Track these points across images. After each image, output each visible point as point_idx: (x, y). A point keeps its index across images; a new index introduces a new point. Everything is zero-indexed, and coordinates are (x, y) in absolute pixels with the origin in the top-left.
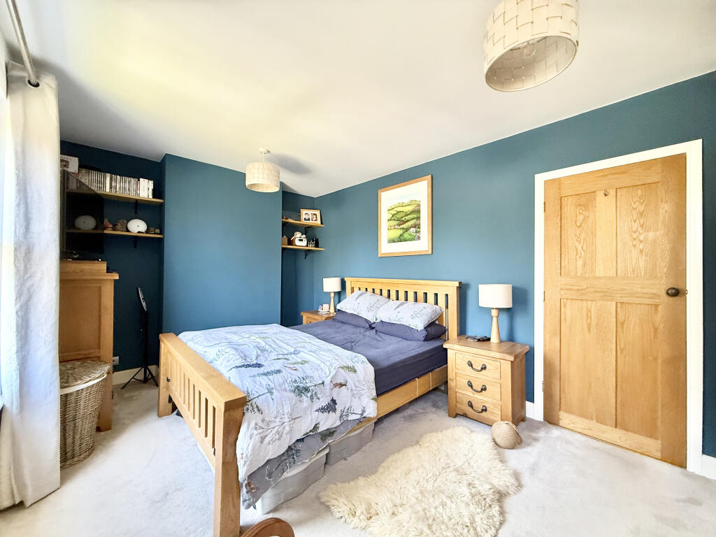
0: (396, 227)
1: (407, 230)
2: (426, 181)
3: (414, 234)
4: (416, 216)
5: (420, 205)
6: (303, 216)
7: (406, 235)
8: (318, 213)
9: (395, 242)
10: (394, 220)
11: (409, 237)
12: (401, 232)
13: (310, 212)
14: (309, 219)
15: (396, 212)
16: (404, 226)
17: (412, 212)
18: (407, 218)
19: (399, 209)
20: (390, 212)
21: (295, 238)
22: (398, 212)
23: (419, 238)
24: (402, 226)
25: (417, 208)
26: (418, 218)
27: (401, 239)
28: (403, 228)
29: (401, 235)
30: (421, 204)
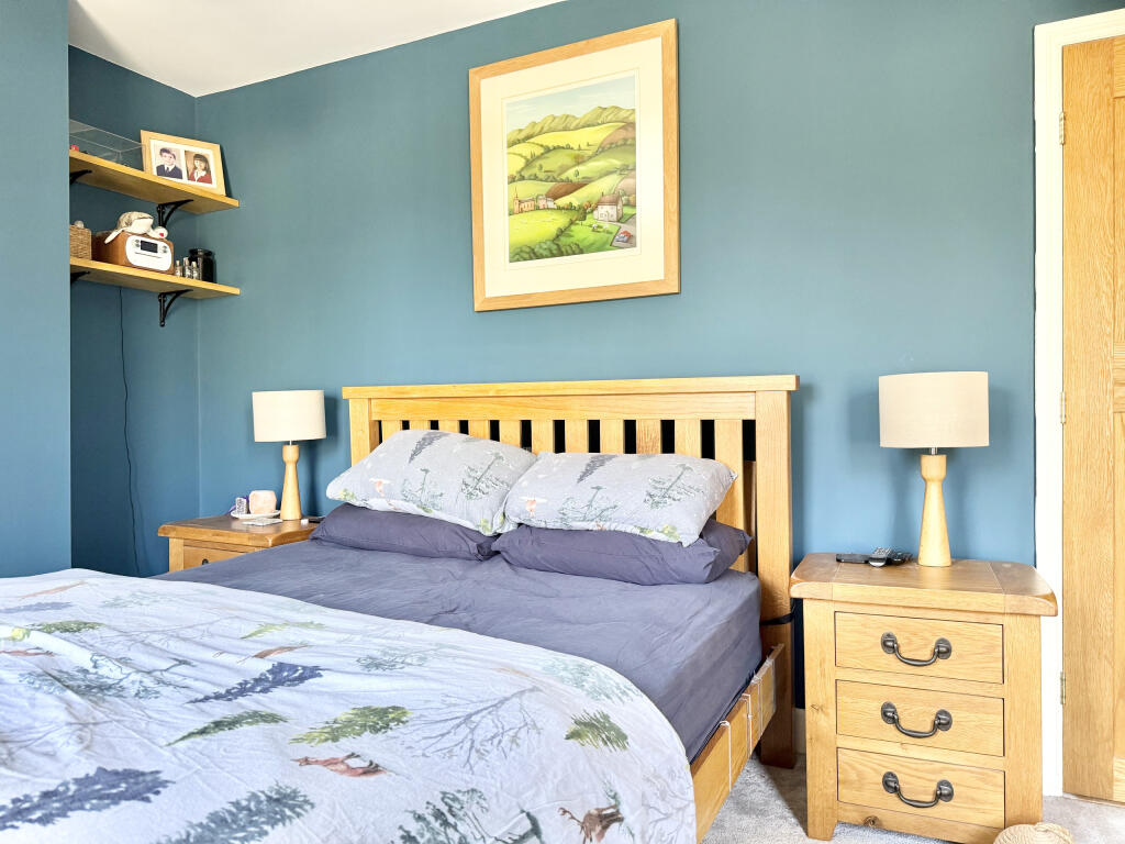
0: (541, 203)
1: (583, 212)
2: (658, 41)
3: (613, 228)
4: (617, 163)
5: (632, 125)
6: (153, 160)
7: (581, 232)
8: (212, 152)
9: (538, 257)
10: (536, 178)
11: (592, 237)
12: (560, 220)
13: (180, 146)
14: (176, 173)
15: (539, 151)
16: (574, 199)
17: (604, 149)
18: (585, 170)
19: (550, 140)
20: (518, 148)
21: (124, 235)
22: (548, 150)
23: (629, 240)
24: (563, 201)
25: (623, 134)
26: (628, 170)
27: (559, 246)
28: (570, 208)
29: (561, 232)
30: (639, 120)
